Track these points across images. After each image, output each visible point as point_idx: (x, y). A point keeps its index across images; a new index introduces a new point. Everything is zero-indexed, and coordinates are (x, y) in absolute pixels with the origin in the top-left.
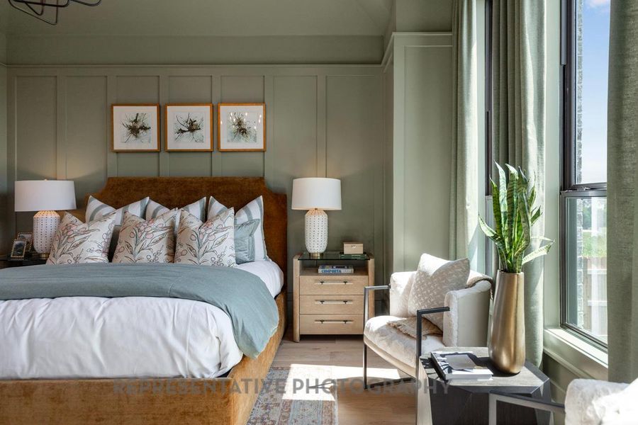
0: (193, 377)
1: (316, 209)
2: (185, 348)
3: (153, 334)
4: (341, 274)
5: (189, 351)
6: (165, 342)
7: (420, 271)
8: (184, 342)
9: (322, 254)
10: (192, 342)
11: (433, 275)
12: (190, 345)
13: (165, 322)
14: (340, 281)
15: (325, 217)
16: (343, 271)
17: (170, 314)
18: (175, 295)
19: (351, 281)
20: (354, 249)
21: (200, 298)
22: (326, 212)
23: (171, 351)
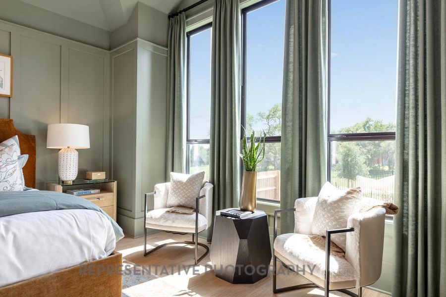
0: (94, 259)
1: (68, 147)
2: (90, 241)
3: (65, 236)
4: (91, 194)
5: (93, 241)
6: (75, 239)
7: (174, 181)
8: (89, 236)
9: (73, 181)
10: (94, 235)
11: (186, 182)
12: (94, 237)
13: (70, 225)
14: (94, 198)
15: (76, 153)
16: (92, 191)
17: (72, 219)
18: (62, 207)
19: (102, 197)
20: (98, 176)
21: (83, 206)
22: (77, 150)
23: (80, 245)
